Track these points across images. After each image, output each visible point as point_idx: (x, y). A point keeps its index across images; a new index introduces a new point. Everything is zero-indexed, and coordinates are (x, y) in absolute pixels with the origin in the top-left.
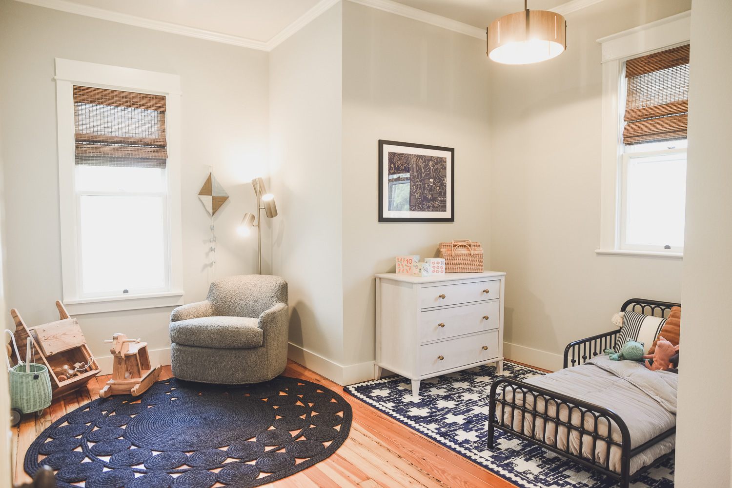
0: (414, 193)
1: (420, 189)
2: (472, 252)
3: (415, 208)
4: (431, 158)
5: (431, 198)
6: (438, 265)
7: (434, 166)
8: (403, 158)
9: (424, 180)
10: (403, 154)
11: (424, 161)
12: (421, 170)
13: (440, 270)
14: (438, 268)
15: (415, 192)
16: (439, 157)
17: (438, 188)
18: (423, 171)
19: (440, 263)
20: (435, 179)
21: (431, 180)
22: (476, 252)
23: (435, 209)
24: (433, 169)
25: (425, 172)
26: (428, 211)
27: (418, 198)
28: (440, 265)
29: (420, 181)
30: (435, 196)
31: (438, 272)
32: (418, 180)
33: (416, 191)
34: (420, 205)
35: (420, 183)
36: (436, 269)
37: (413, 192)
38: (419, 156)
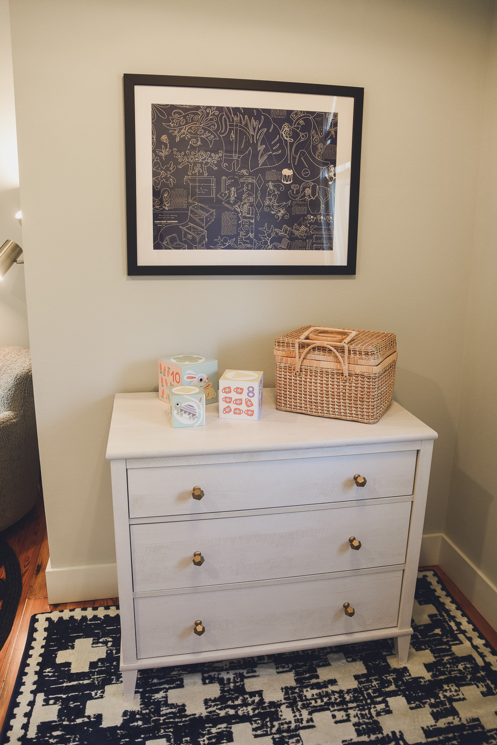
0: (232, 205)
1: (249, 195)
2: (345, 369)
3: (236, 242)
4: (287, 116)
5: (287, 217)
6: (239, 396)
7: (295, 135)
8: (196, 118)
9: (263, 172)
10: (198, 108)
11: (267, 124)
12: (255, 146)
13: (243, 407)
14: (239, 402)
15: (235, 202)
16: (312, 113)
17: (308, 191)
18: (261, 148)
19: (246, 391)
20: (298, 169)
21: (287, 172)
22: (358, 370)
23: (294, 243)
24: (291, 144)
25: (265, 150)
26: (276, 248)
27: (245, 217)
28: (244, 396)
29: (250, 174)
30: (297, 211)
31: (238, 412)
32: (244, 172)
33: (239, 199)
34: (251, 235)
35: (250, 180)
36: (233, 406)
37: (228, 202)
38: (249, 112)
